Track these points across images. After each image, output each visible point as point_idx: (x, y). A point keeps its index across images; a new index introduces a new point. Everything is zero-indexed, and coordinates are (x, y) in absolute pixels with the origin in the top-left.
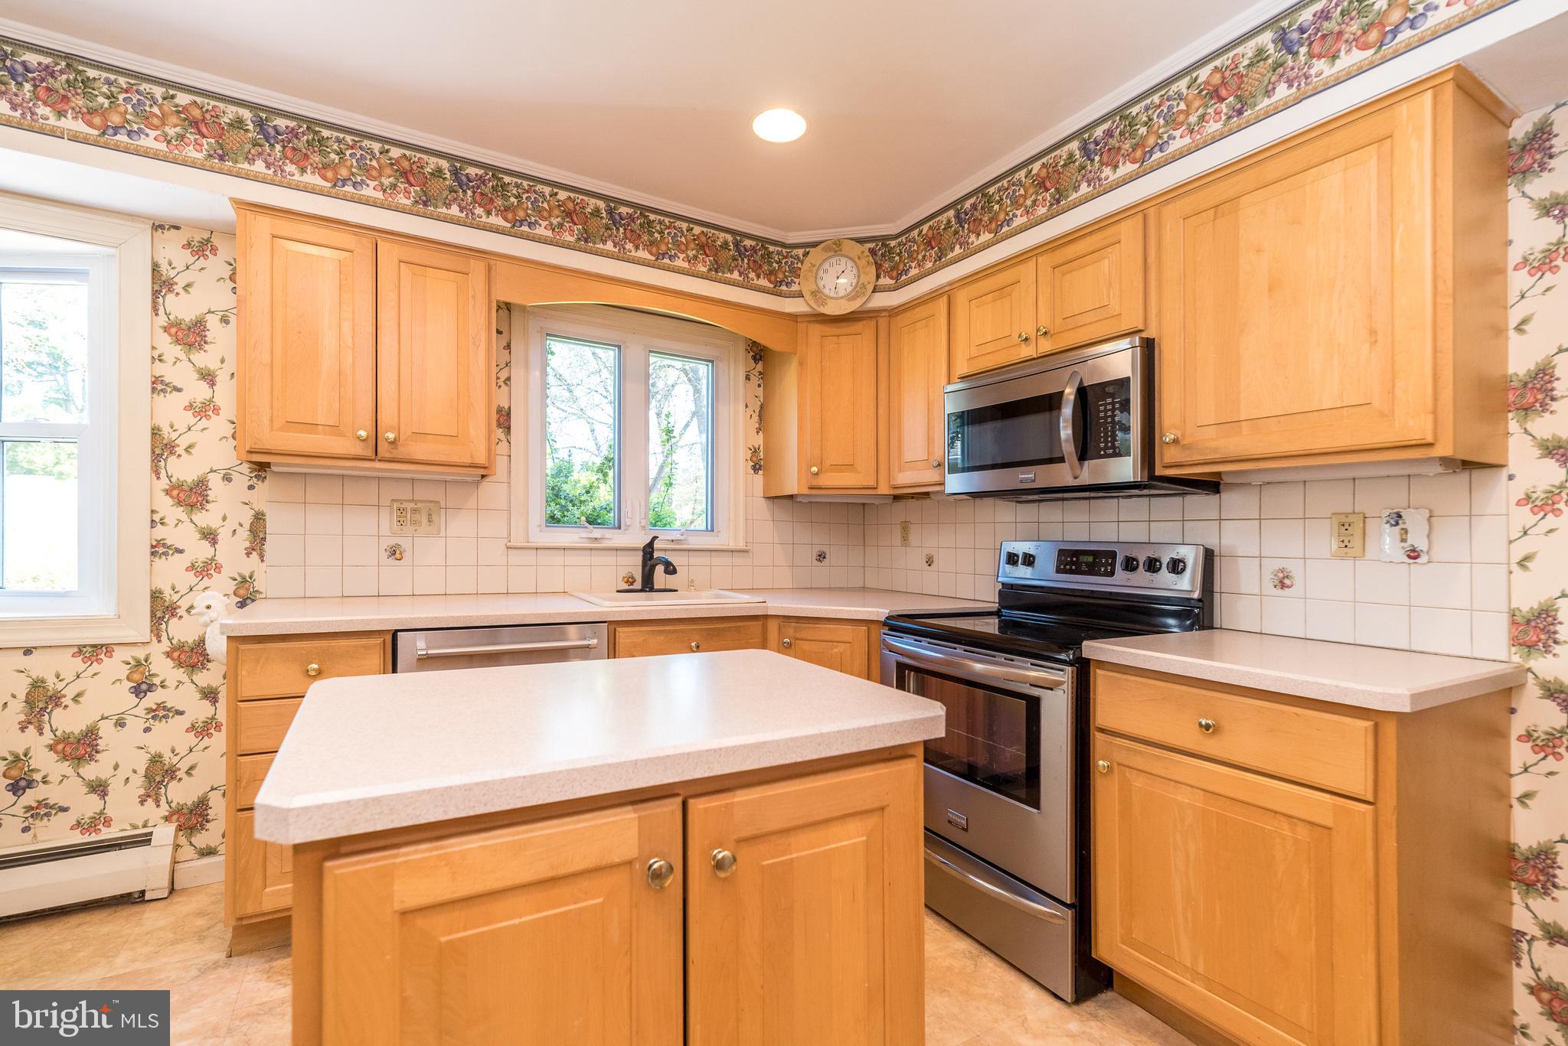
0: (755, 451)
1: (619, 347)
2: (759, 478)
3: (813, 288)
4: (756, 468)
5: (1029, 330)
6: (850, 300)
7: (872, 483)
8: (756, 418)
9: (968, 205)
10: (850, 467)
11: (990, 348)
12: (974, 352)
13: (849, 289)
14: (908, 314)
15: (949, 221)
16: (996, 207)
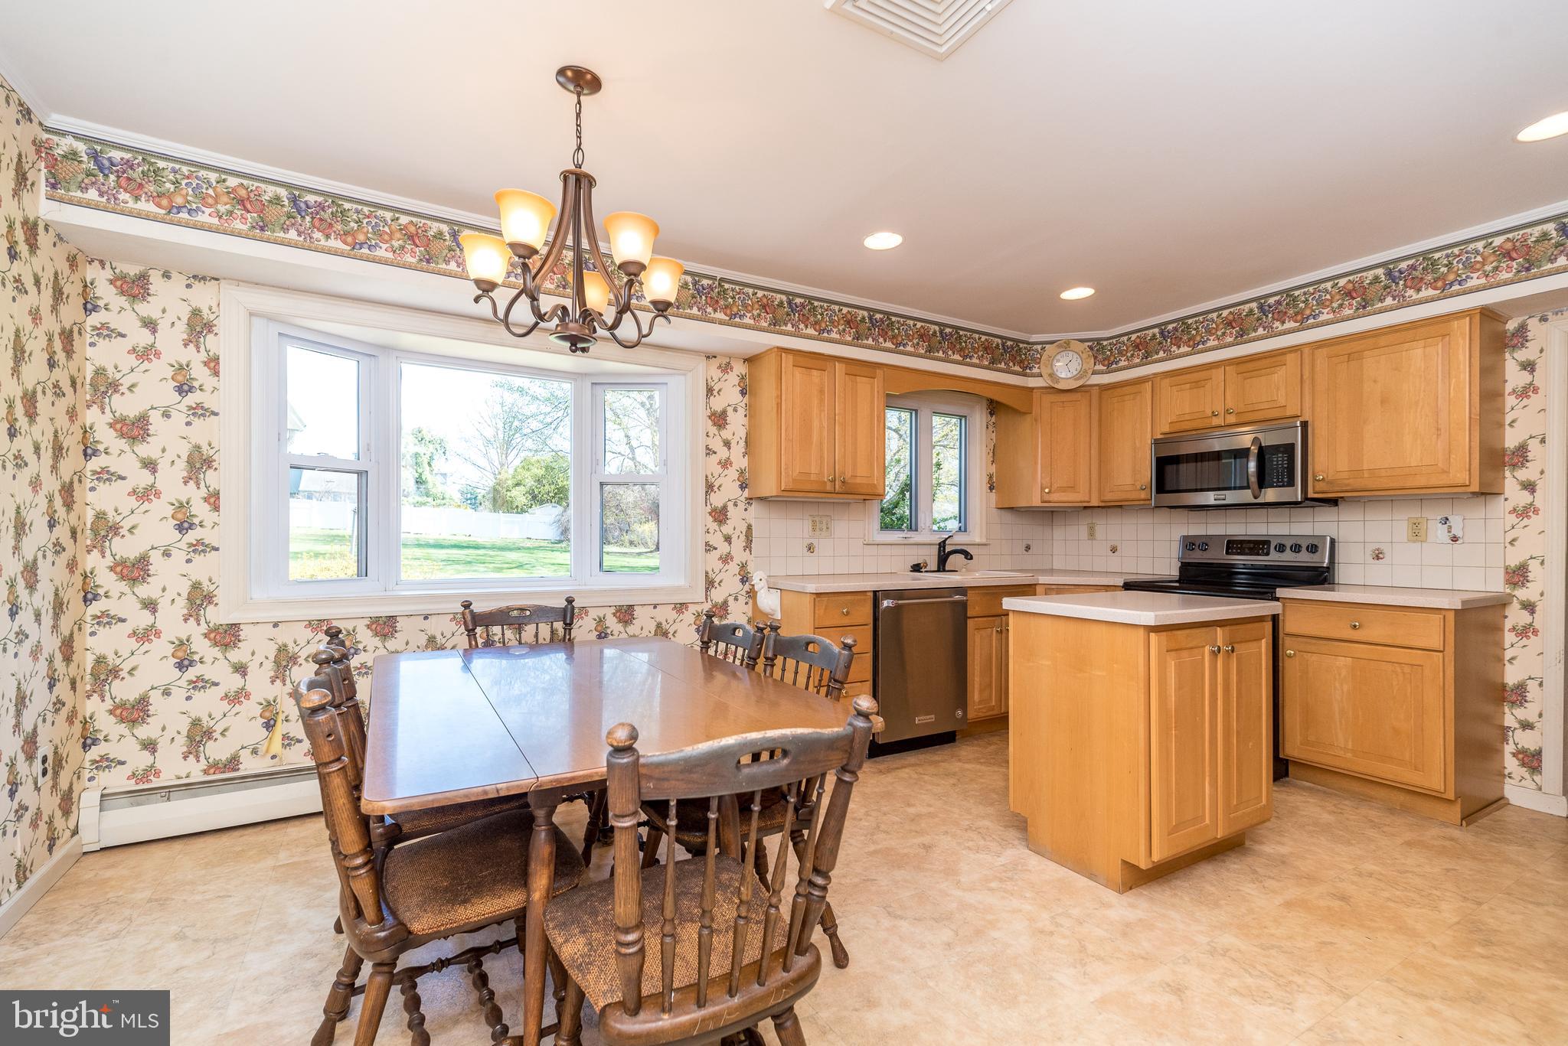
0: (991, 477)
1: (916, 411)
2: (993, 495)
3: (1050, 371)
4: (991, 488)
5: (1219, 408)
6: (1075, 380)
7: (1087, 499)
8: (991, 454)
9: (1170, 327)
10: (1072, 488)
11: (1187, 417)
12: (1174, 418)
13: (1075, 373)
14: (1119, 390)
15: (1154, 335)
16: (1194, 332)
